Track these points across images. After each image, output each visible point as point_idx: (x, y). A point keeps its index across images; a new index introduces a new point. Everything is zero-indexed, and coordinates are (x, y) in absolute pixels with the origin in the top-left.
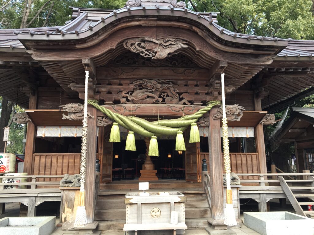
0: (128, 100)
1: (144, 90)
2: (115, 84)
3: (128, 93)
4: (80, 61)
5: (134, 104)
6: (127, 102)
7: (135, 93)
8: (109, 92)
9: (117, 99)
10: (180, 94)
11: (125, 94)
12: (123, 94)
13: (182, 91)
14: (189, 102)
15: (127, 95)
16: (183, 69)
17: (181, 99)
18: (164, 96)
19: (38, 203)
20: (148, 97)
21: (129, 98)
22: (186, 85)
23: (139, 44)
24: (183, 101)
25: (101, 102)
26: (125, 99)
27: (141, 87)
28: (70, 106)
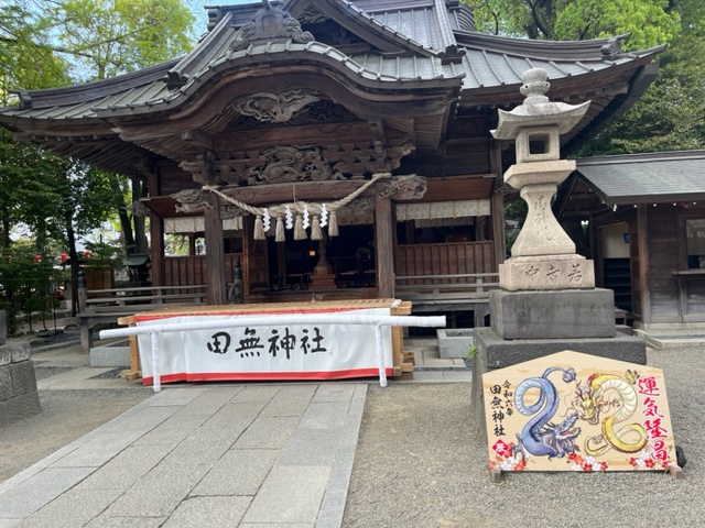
1: (279, 163)
2: (239, 158)
3: (258, 169)
5: (267, 184)
6: (257, 183)
7: (268, 168)
8: (233, 170)
9: (243, 179)
11: (254, 170)
12: (251, 171)
13: (335, 159)
14: (345, 175)
15: (257, 172)
16: (334, 126)
17: (333, 172)
18: (309, 168)
20: (286, 172)
21: (260, 176)
22: (341, 150)
23: (252, 105)
24: (337, 175)
25: (222, 185)
26: (253, 179)
27: (276, 158)
28: (183, 194)
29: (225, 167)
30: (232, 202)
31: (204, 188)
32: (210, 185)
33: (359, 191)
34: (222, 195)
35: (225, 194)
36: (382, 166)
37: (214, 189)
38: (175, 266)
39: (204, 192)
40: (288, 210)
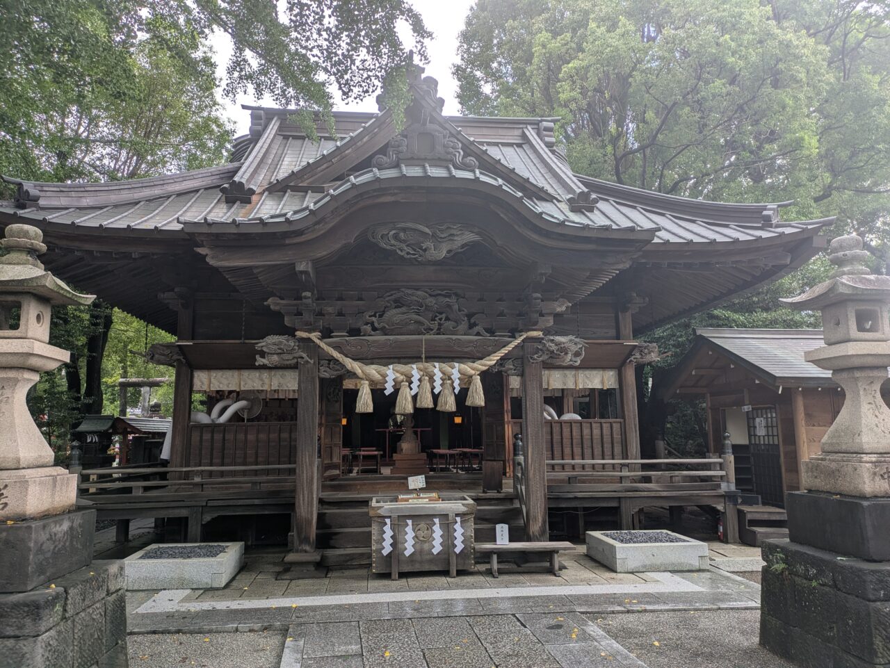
0: (375, 329)
1: (404, 309)
2: (352, 299)
3: (375, 316)
4: (292, 266)
5: (386, 335)
6: (373, 333)
7: (388, 315)
9: (354, 326)
10: (469, 316)
11: (370, 316)
12: (366, 317)
13: (474, 310)
14: (487, 330)
15: (374, 319)
16: (475, 269)
18: (440, 319)
19: (207, 518)
20: (412, 323)
21: (376, 325)
22: (480, 300)
23: (396, 237)
24: (476, 329)
25: (326, 334)
26: (369, 328)
27: (399, 303)
28: (270, 342)
29: (330, 309)
30: (336, 354)
31: (300, 334)
32: (310, 331)
33: (504, 351)
34: (322, 345)
35: (329, 344)
36: (536, 323)
37: (314, 336)
38: (207, 436)
39: (302, 340)
40: (415, 370)
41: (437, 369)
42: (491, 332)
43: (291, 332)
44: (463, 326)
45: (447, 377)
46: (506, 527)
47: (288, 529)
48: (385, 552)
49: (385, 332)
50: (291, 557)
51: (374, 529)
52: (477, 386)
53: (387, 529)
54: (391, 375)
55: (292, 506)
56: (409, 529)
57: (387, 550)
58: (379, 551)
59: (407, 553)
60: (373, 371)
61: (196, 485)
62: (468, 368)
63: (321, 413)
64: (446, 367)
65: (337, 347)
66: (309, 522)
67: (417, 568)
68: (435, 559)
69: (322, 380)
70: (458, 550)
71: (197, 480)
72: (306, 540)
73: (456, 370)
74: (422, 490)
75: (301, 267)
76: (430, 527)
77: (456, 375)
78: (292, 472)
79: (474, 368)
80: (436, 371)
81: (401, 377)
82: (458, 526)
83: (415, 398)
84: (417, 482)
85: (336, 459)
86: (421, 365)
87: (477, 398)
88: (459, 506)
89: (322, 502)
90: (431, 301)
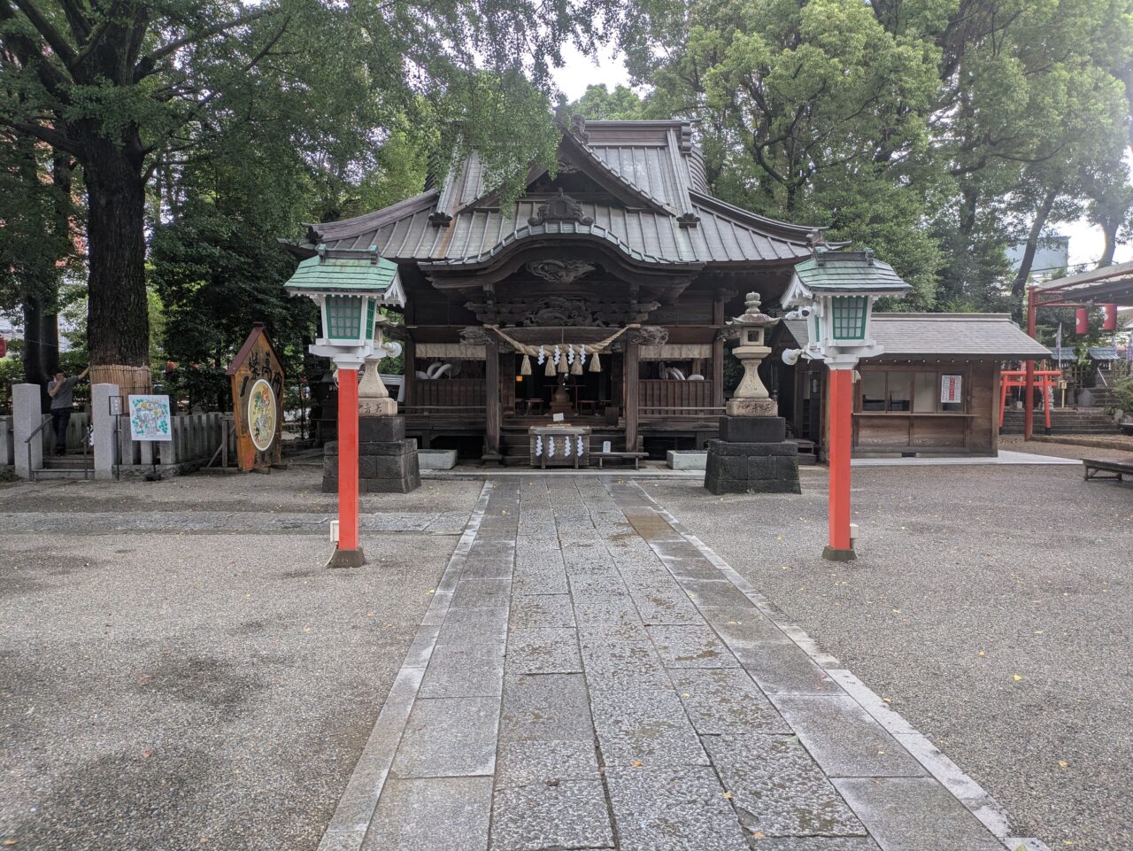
0: (532, 322)
1: (551, 309)
2: (518, 303)
3: (532, 313)
4: (481, 288)
7: (540, 313)
8: (511, 312)
9: (520, 320)
10: (593, 313)
12: (527, 314)
13: (596, 310)
14: (604, 323)
15: (531, 316)
16: (597, 283)
17: (594, 320)
18: (574, 316)
19: (433, 437)
20: (556, 317)
22: (601, 303)
23: (542, 269)
24: (597, 322)
25: (502, 325)
26: (528, 321)
27: (547, 306)
28: (469, 330)
29: (504, 310)
30: (508, 339)
31: (486, 326)
32: (492, 324)
33: (614, 337)
34: (500, 333)
35: (504, 332)
36: (635, 319)
37: (495, 327)
38: (427, 387)
39: (487, 329)
40: (557, 349)
41: (571, 349)
42: (607, 324)
43: (480, 324)
44: (589, 320)
45: (577, 354)
46: (609, 443)
47: (482, 443)
48: (538, 454)
49: (539, 325)
50: (484, 457)
51: (532, 441)
52: (596, 360)
53: (539, 441)
54: (542, 352)
55: (484, 431)
56: (551, 442)
57: (539, 453)
58: (534, 454)
59: (550, 455)
60: (531, 349)
61: (424, 417)
62: (590, 348)
63: (500, 373)
64: (577, 347)
65: (509, 334)
66: (495, 438)
67: (556, 463)
68: (566, 459)
69: (500, 355)
70: (579, 454)
71: (426, 414)
72: (493, 448)
73: (583, 349)
74: (561, 422)
75: (486, 288)
76: (563, 441)
77: (583, 352)
78: (484, 411)
79: (596, 348)
80: (571, 350)
81: (549, 353)
82: (580, 441)
83: (557, 366)
84: (558, 417)
85: (512, 404)
86: (561, 346)
87: (596, 366)
88: (580, 430)
89: (502, 429)
90: (568, 304)
